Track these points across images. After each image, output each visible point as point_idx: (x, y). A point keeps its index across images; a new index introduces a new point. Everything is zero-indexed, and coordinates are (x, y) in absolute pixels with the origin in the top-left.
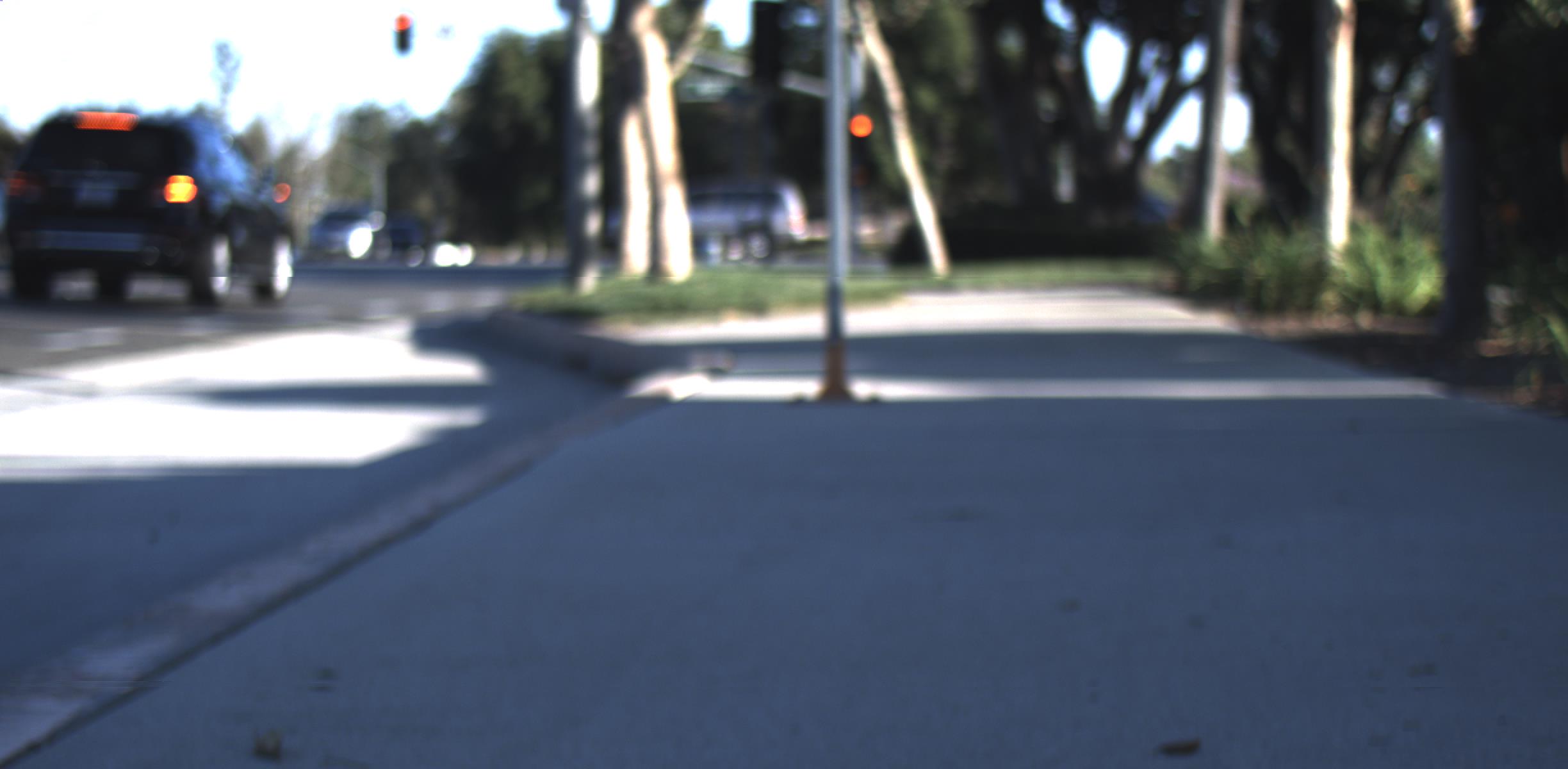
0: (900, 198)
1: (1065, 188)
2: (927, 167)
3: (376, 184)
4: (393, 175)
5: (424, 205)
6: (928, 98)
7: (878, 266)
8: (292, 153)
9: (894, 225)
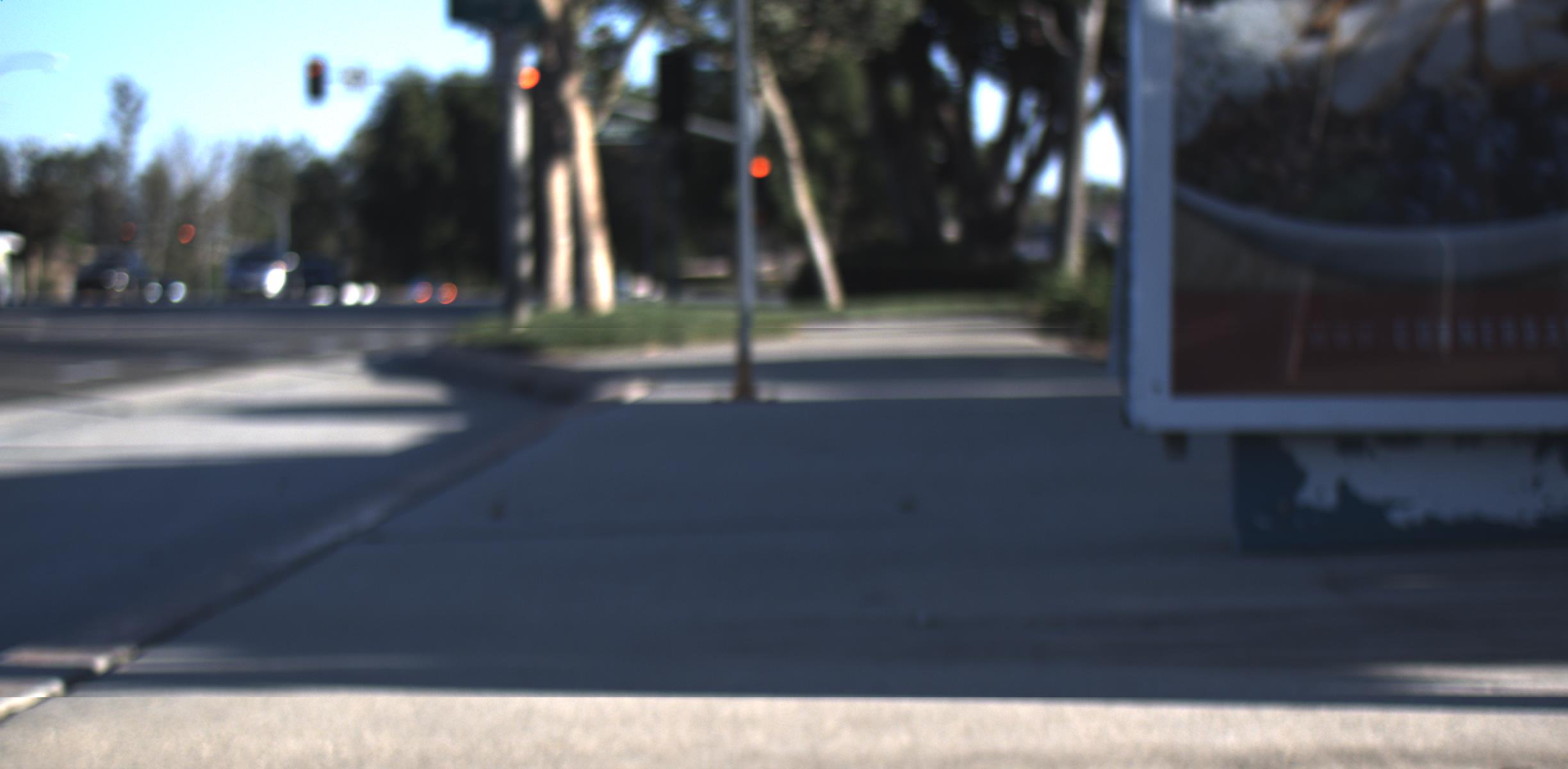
0: (796, 236)
1: (951, 232)
2: (823, 207)
3: (281, 224)
4: (298, 215)
5: (329, 245)
6: (824, 140)
7: (778, 303)
8: (194, 193)
9: (792, 263)
